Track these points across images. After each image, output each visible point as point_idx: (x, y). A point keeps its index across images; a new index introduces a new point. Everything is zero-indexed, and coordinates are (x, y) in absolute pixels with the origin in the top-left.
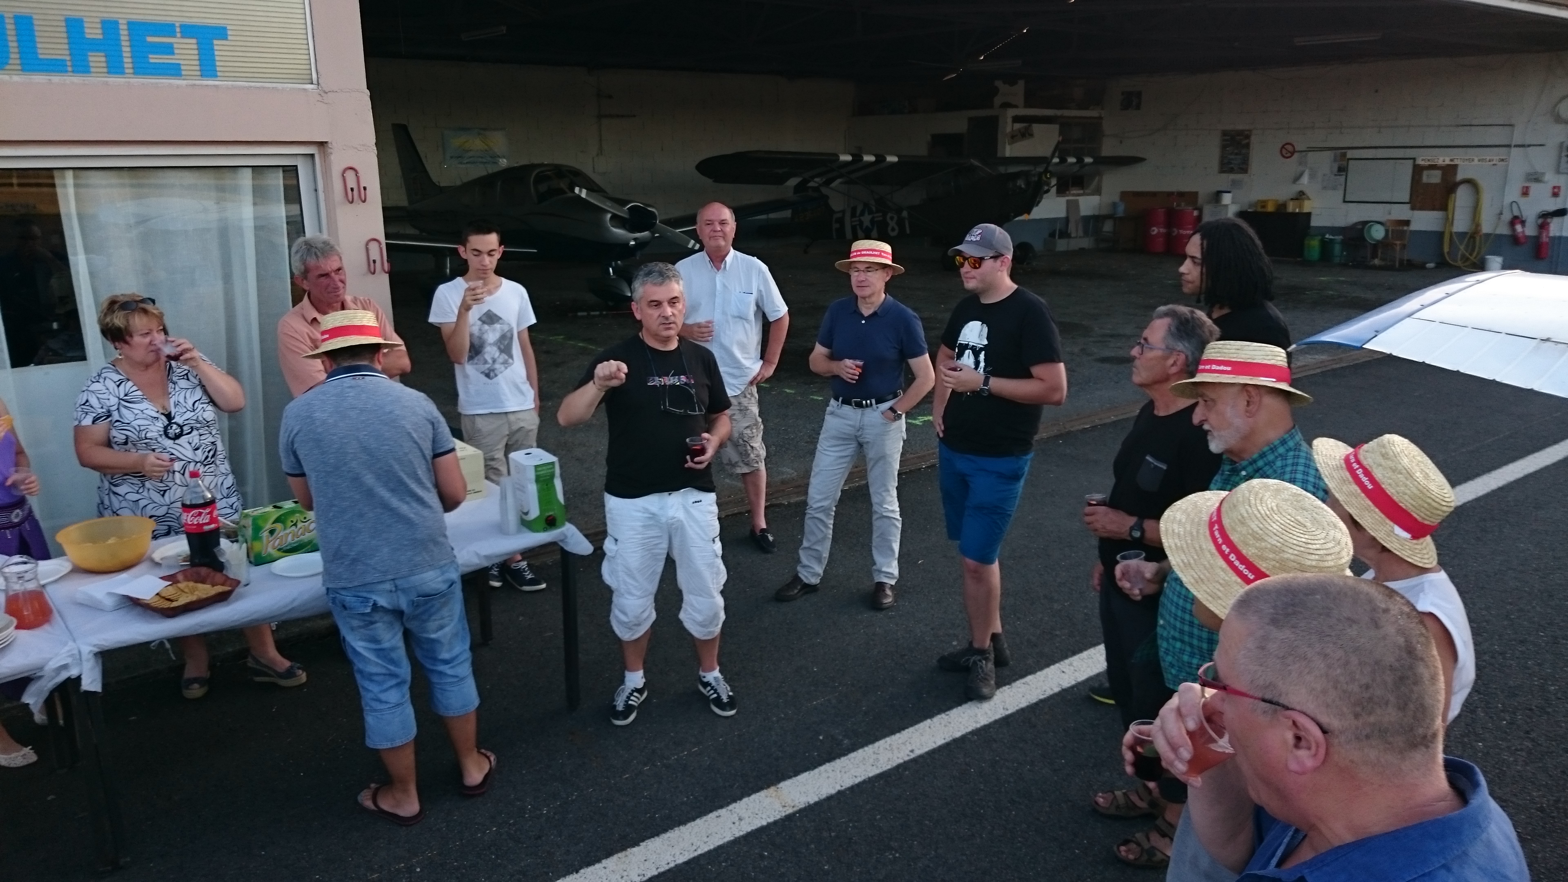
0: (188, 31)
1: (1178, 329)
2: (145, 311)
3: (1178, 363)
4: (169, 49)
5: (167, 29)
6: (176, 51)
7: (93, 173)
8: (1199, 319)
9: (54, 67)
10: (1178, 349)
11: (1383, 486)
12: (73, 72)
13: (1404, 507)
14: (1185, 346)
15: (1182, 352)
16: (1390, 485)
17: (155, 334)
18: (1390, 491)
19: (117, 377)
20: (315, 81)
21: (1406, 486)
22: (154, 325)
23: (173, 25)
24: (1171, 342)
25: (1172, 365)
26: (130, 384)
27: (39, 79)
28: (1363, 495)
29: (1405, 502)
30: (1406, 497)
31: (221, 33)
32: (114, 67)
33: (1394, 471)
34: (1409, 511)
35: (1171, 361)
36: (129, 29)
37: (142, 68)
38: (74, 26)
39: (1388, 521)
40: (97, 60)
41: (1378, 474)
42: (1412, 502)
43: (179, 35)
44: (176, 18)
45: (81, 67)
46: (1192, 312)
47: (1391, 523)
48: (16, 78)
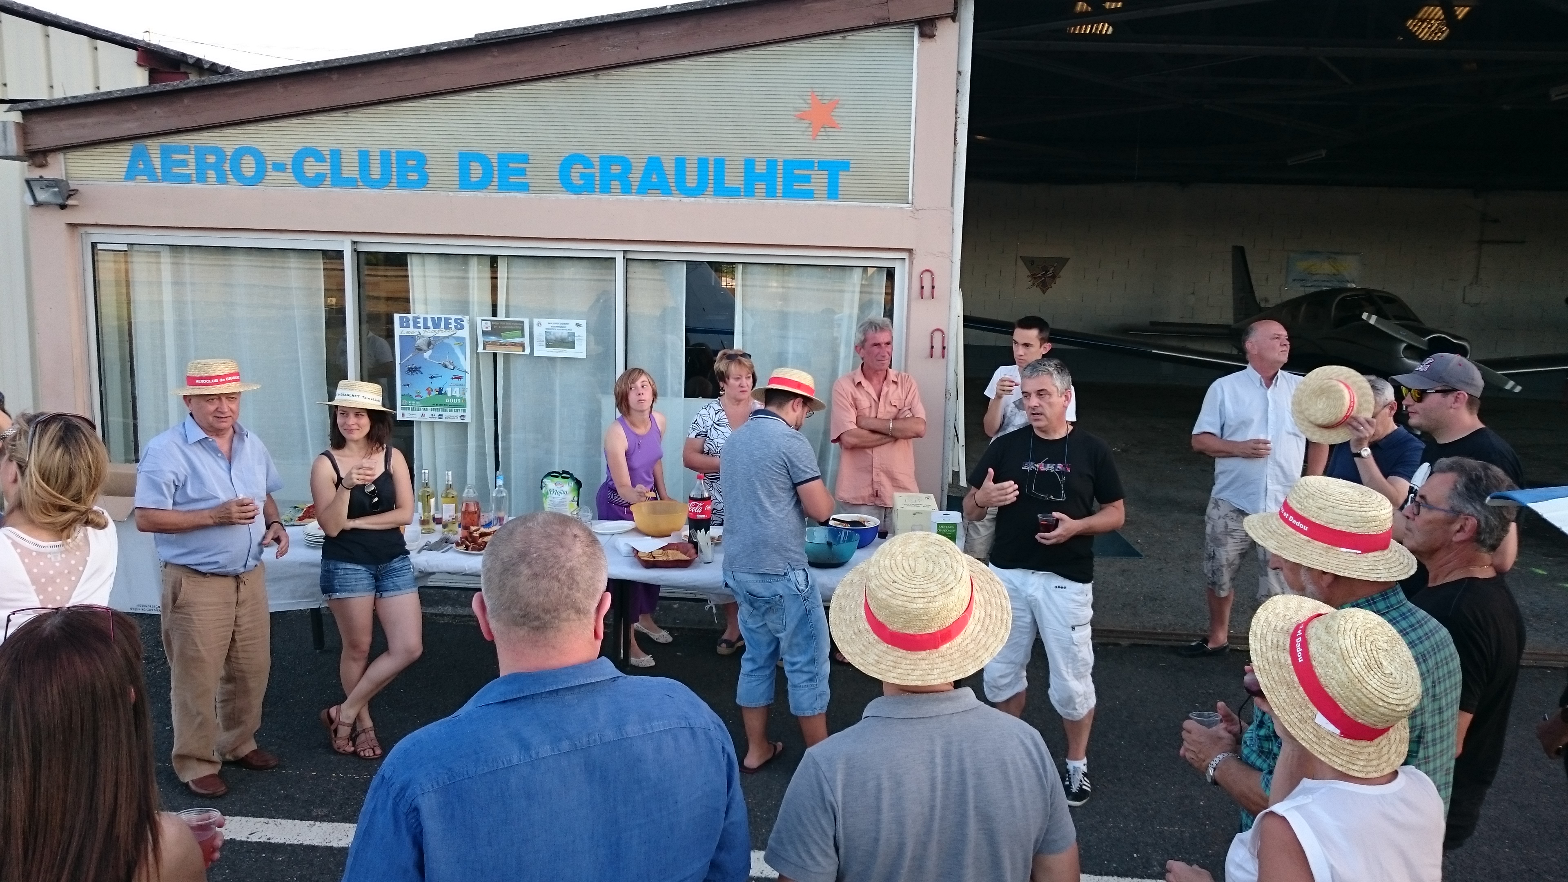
0: (824, 165)
1: (1466, 487)
2: (740, 362)
3: (1467, 529)
4: (808, 179)
5: (808, 165)
6: (813, 180)
7: (755, 266)
8: (1496, 477)
9: (733, 193)
10: (1467, 512)
11: (1314, 663)
12: (745, 196)
13: (1330, 694)
14: (1475, 508)
15: (1472, 516)
16: (1320, 663)
17: (744, 379)
18: (1319, 671)
19: (717, 407)
20: (910, 201)
21: (1336, 669)
22: (744, 372)
23: (813, 162)
24: (1457, 503)
25: (1458, 531)
26: (724, 413)
27: (722, 201)
28: (1292, 667)
29: (1333, 689)
30: (1334, 682)
31: (845, 166)
32: (771, 194)
33: (1329, 648)
34: (1336, 700)
35: (1457, 527)
36: (784, 165)
37: (790, 193)
38: (749, 164)
39: (1311, 705)
40: (760, 187)
41: (1313, 648)
42: (1339, 689)
43: (816, 169)
44: (815, 157)
45: (749, 192)
46: (1486, 469)
47: (1315, 710)
48: (709, 200)
